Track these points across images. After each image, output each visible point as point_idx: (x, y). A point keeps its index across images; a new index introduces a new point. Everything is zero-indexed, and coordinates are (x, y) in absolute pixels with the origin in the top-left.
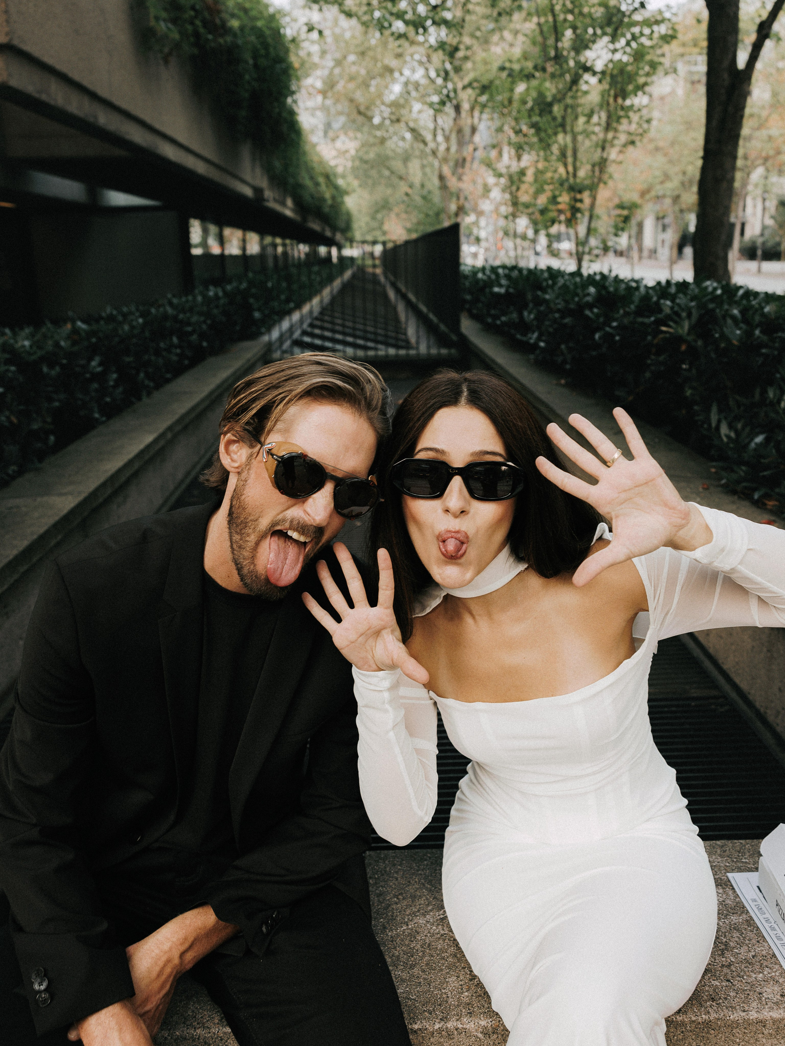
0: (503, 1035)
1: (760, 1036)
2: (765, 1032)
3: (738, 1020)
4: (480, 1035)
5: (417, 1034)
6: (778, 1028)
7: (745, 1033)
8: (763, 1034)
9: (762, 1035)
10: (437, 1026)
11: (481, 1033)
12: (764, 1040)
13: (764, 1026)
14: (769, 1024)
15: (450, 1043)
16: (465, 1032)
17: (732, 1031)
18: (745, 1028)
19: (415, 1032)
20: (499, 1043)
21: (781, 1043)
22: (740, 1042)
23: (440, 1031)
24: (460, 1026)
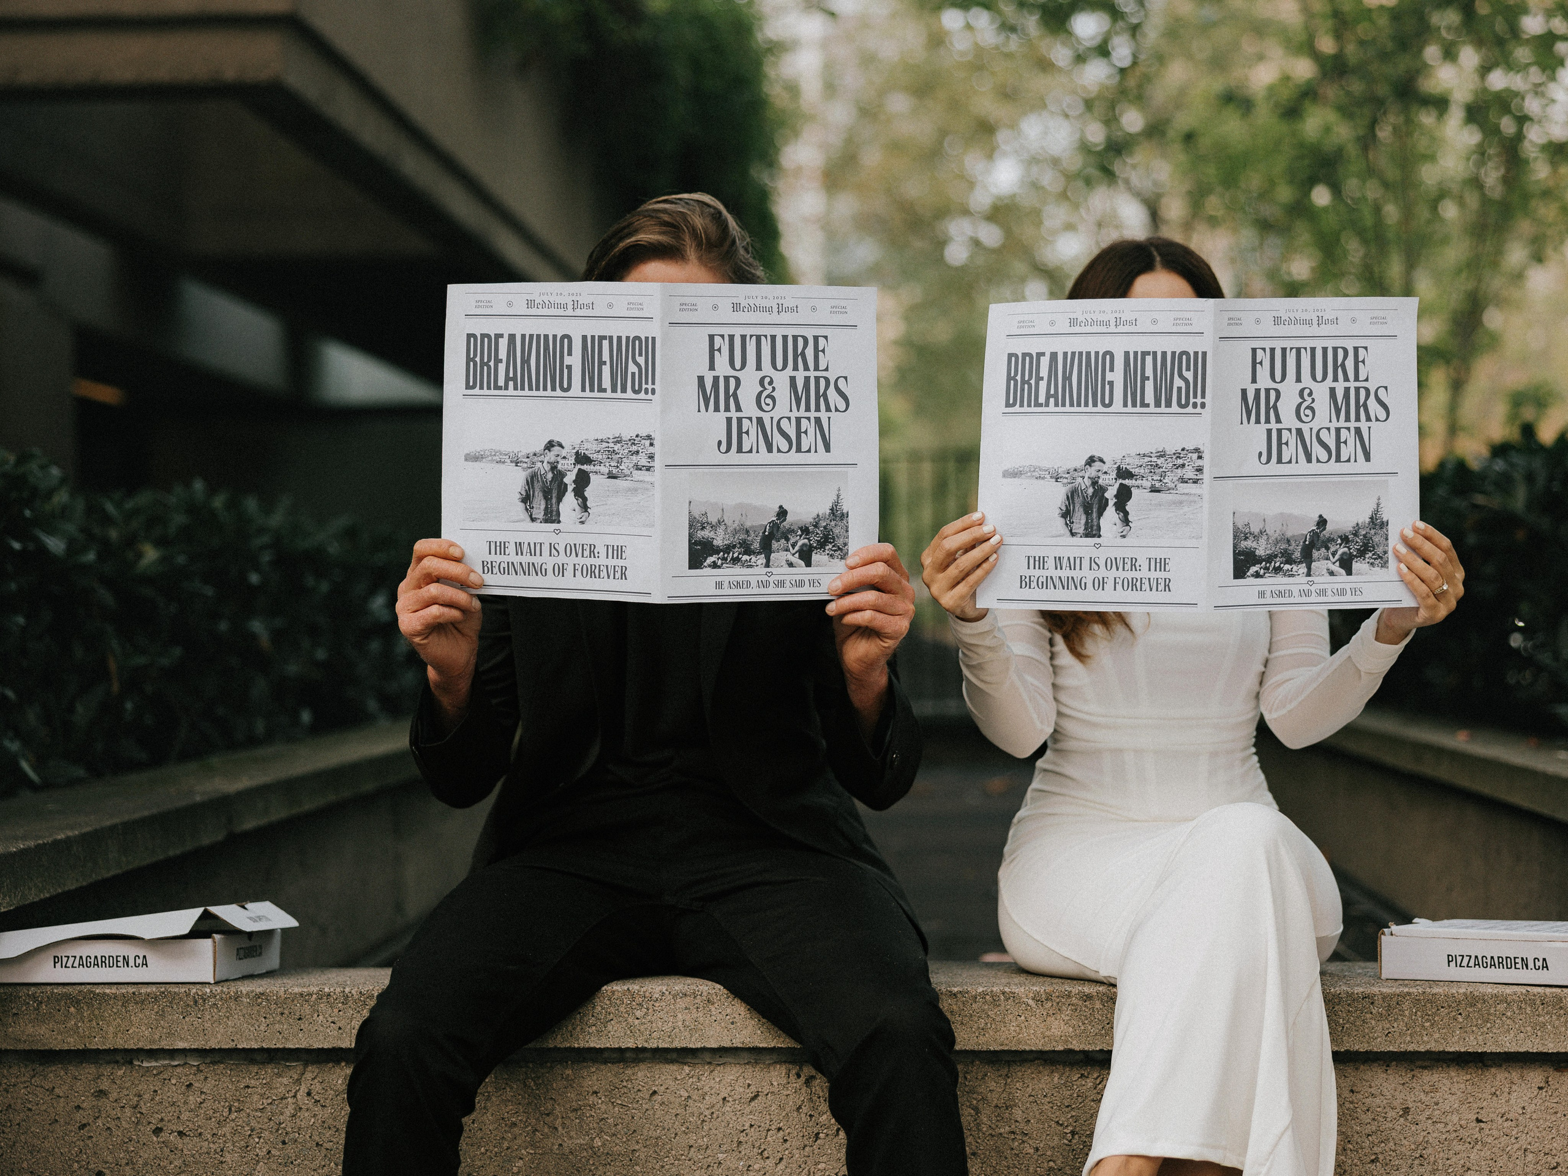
0: (1058, 1003)
1: (1369, 1016)
2: (1374, 1011)
3: (1339, 994)
4: (1031, 1002)
5: (956, 997)
6: (1389, 1005)
7: (1349, 1011)
8: (1371, 1013)
9: (1370, 1015)
10: (980, 990)
11: (1033, 999)
12: (1373, 1022)
13: (1372, 1003)
14: (1378, 1000)
15: (995, 1011)
16: (1014, 997)
17: (1333, 1008)
18: (1349, 1005)
19: (955, 995)
20: (1053, 1014)
21: (1393, 1027)
22: (1344, 1024)
23: (984, 995)
24: (1007, 989)
